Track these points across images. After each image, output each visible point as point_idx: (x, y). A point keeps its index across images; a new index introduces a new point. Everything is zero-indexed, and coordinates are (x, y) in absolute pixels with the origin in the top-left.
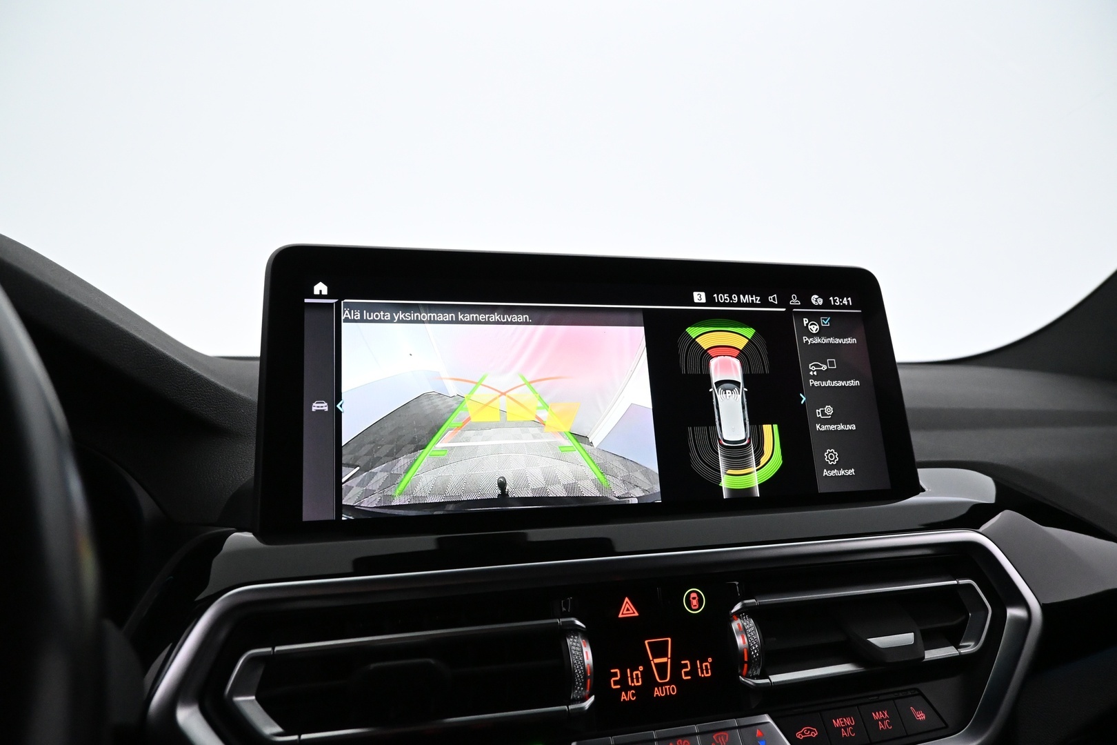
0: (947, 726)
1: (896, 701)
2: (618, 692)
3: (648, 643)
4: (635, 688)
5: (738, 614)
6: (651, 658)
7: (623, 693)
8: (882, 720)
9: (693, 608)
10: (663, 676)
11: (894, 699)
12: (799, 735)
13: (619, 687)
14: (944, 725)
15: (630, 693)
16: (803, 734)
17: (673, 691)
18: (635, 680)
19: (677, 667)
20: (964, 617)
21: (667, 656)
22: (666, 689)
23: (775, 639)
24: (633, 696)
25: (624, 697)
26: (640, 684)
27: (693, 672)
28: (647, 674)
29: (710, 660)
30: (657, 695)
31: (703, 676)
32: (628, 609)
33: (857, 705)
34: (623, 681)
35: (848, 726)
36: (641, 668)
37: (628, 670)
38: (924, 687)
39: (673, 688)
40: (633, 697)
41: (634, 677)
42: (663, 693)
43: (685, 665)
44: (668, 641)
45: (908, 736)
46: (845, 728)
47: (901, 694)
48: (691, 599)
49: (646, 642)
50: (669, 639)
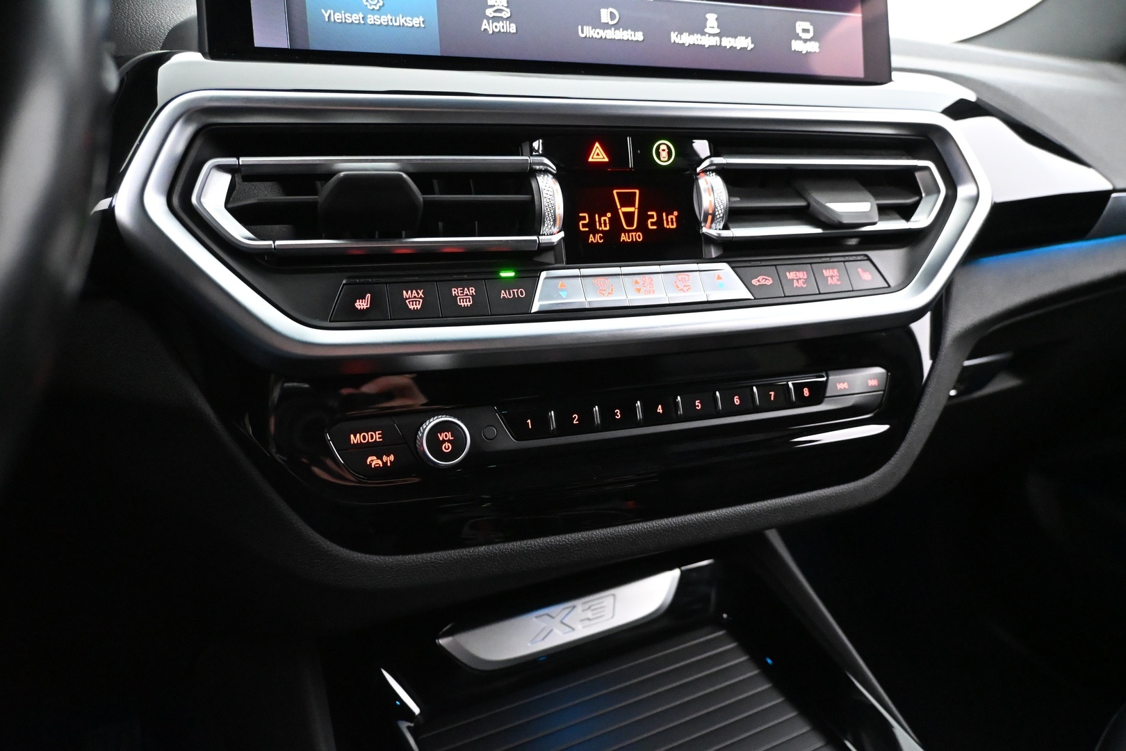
0: (889, 286)
1: (846, 263)
2: (587, 234)
3: (617, 193)
4: (602, 232)
5: (705, 171)
6: (619, 207)
7: (591, 235)
8: (832, 277)
9: (662, 159)
10: (630, 223)
11: (844, 262)
12: (754, 282)
13: (587, 229)
14: (886, 285)
15: (598, 236)
16: (759, 281)
17: (639, 238)
18: (603, 225)
19: (643, 217)
20: (916, 198)
21: (634, 206)
22: (632, 235)
23: (739, 199)
24: (601, 238)
25: (591, 238)
26: (608, 228)
27: (659, 222)
28: (615, 220)
29: (676, 213)
30: (624, 240)
31: (668, 227)
32: (598, 155)
33: (811, 263)
34: (591, 225)
35: (800, 279)
36: (609, 215)
37: (597, 216)
38: (873, 254)
39: (639, 236)
40: (601, 240)
41: (602, 222)
42: (629, 239)
43: (652, 217)
44: (635, 193)
45: (853, 291)
46: (797, 280)
47: (851, 259)
48: (660, 151)
49: (615, 192)
50: (637, 191)
